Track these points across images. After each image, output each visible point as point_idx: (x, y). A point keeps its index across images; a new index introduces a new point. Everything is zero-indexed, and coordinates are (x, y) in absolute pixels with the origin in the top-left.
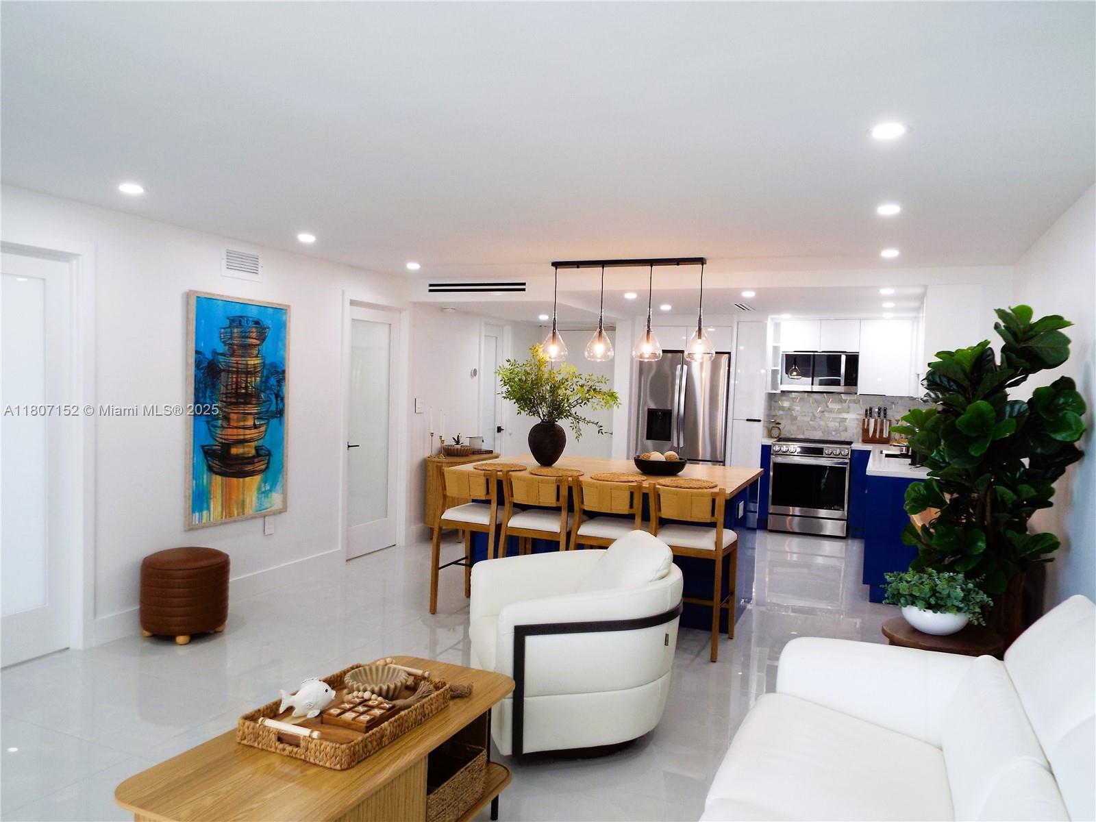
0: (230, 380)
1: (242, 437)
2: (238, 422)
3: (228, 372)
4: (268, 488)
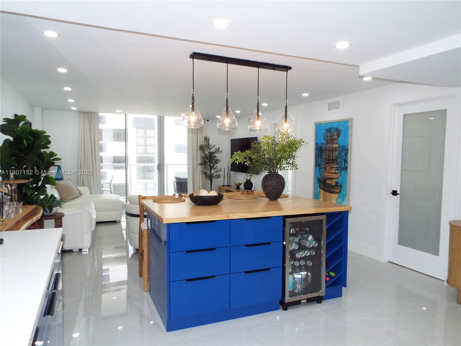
0: (326, 154)
2: (329, 170)
3: (326, 150)
4: (340, 201)
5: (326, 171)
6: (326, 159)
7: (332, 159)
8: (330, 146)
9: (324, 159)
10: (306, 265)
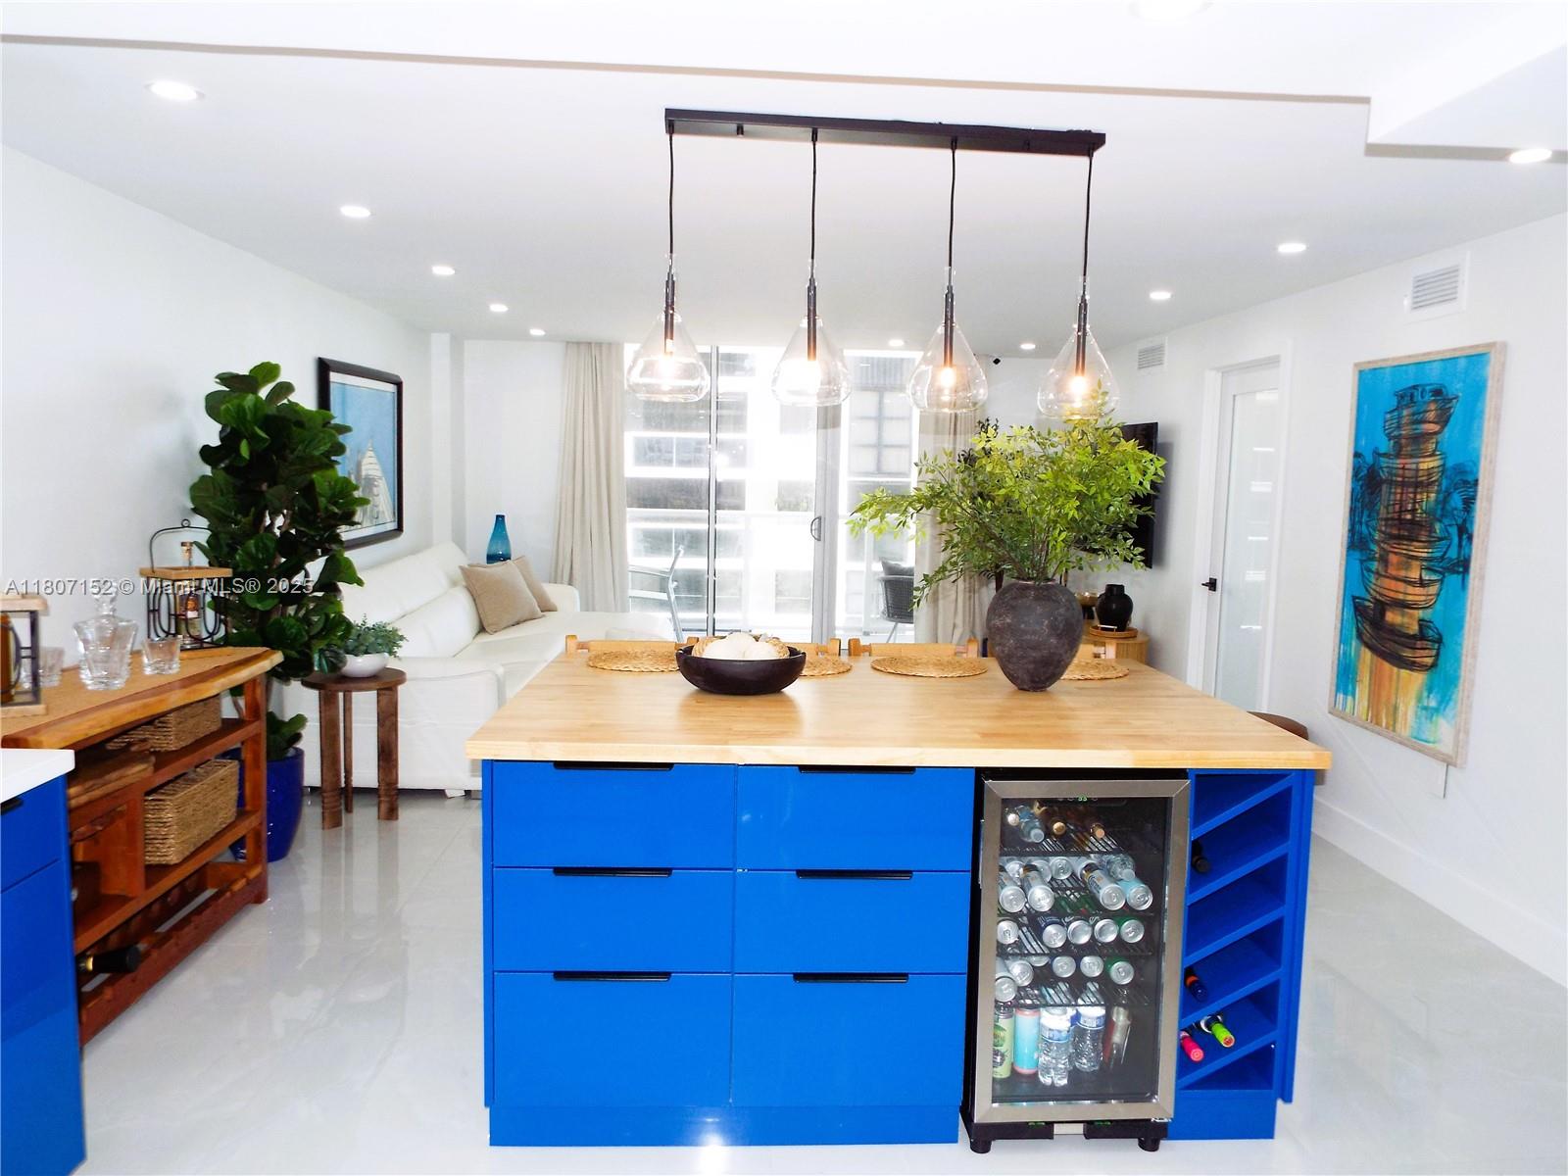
0: (1392, 497)
1: (1401, 597)
2: (1399, 569)
3: (1391, 483)
4: (1433, 704)
5: (1386, 571)
6: (1390, 522)
7: (1412, 522)
8: (1407, 466)
9: (1382, 519)
10: (1104, 979)
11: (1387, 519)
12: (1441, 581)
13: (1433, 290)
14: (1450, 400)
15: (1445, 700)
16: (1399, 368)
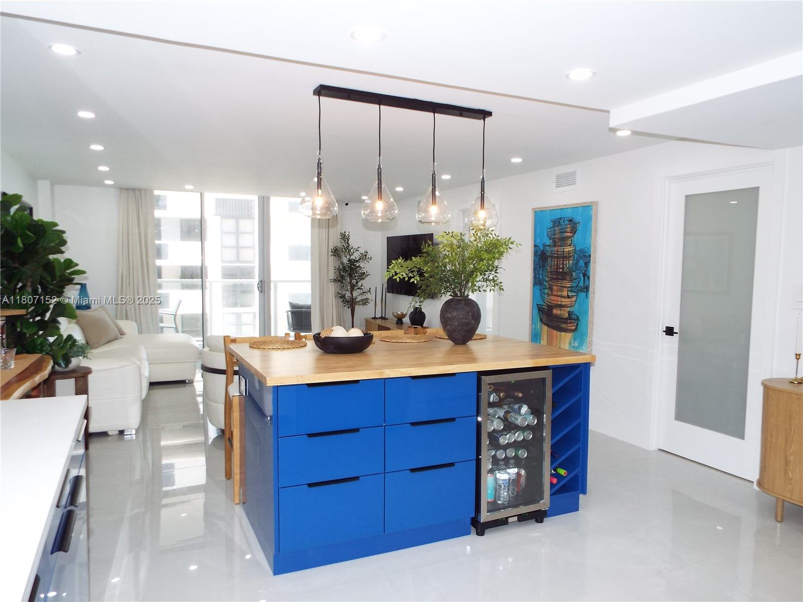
0: (553, 263)
1: (560, 303)
2: (557, 292)
3: (552, 257)
4: (576, 345)
5: (552, 293)
7: (563, 272)
8: (559, 250)
9: (549, 272)
10: (516, 457)
11: (551, 272)
12: (577, 295)
13: (565, 180)
14: (576, 224)
15: (581, 344)
16: (553, 210)
